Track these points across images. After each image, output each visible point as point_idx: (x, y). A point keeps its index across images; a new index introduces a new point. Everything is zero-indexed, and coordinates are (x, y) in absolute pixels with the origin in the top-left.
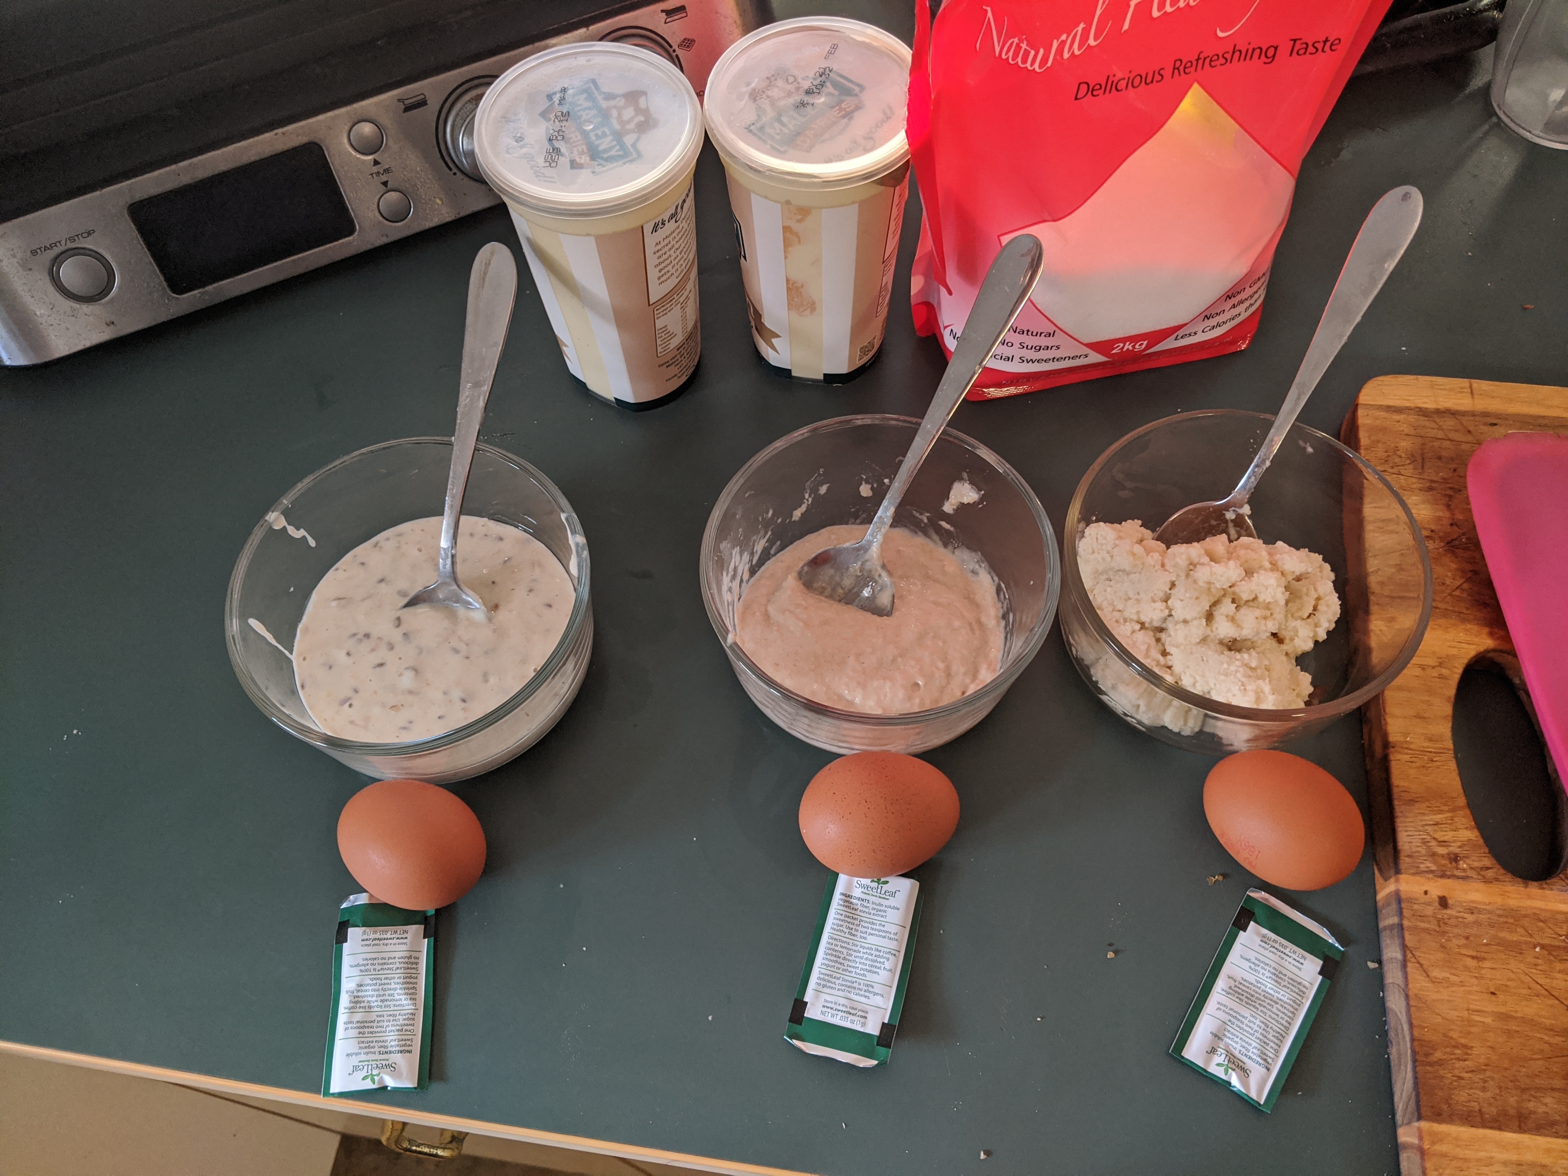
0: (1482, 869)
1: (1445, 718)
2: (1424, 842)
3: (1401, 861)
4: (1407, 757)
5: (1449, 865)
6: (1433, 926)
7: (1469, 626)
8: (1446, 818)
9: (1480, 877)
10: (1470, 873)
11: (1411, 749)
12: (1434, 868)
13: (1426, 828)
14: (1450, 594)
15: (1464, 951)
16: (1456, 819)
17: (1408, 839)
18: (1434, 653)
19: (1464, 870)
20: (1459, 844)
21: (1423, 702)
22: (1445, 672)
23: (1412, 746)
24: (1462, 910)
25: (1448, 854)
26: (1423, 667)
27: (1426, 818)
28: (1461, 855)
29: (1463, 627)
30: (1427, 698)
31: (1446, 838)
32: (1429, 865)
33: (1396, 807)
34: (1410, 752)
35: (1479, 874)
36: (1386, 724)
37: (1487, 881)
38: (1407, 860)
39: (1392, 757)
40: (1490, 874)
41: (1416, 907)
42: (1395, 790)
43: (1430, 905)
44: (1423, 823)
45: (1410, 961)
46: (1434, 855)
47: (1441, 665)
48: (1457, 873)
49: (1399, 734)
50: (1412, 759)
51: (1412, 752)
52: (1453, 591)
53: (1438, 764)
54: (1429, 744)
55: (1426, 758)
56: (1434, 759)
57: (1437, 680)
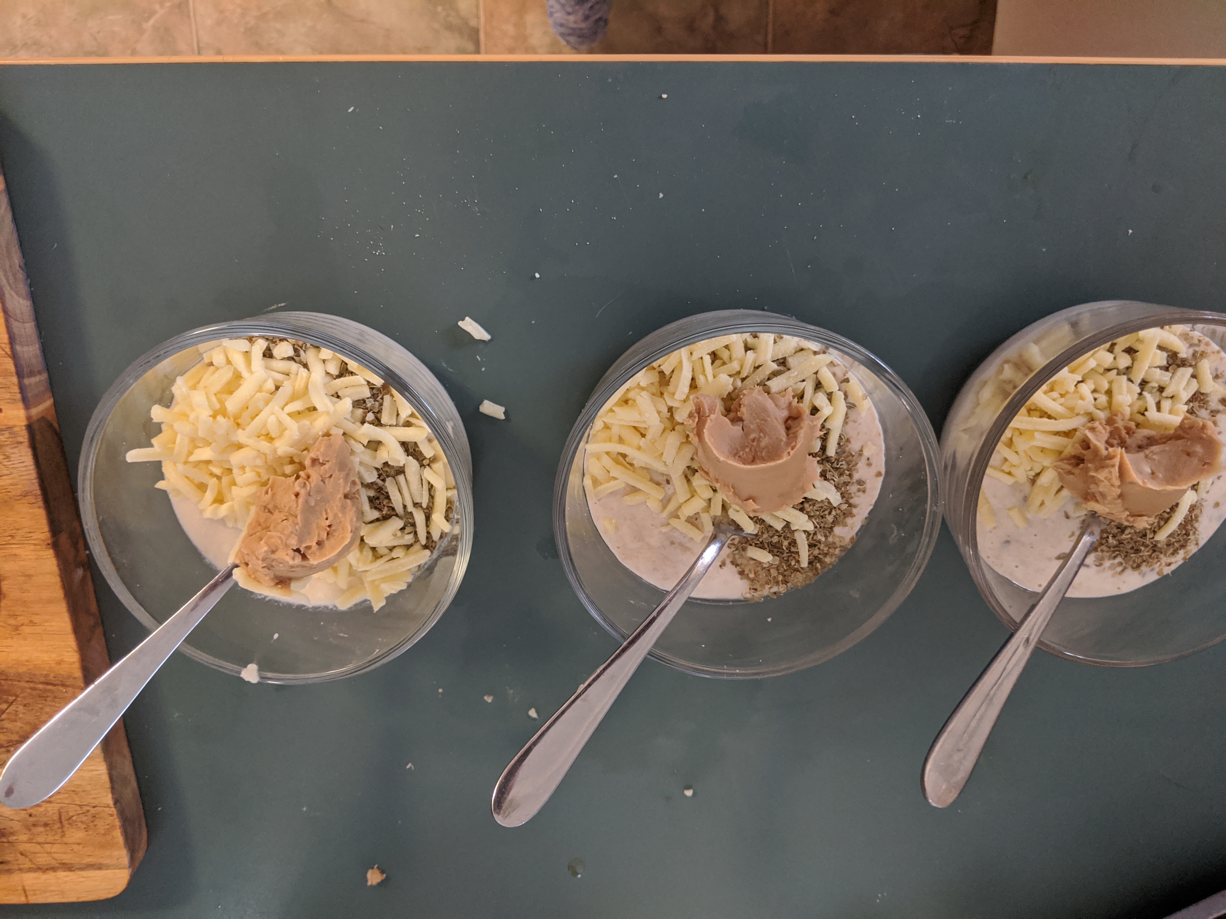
2: (8, 458)
3: (26, 437)
4: (35, 536)
11: (35, 544)
13: (8, 472)
14: (17, 696)
18: (25, 639)
21: (28, 591)
22: (12, 621)
23: (32, 547)
26: (32, 623)
27: (9, 481)
30: (24, 595)
33: (38, 488)
34: (33, 542)
36: (58, 565)
38: (20, 439)
39: (48, 535)
41: (8, 396)
42: (41, 504)
44: (11, 476)
47: (16, 628)
49: (44, 557)
50: (30, 535)
51: (30, 542)
52: (15, 700)
53: (7, 534)
54: (17, 552)
55: (17, 538)
56: (9, 538)
57: (18, 613)
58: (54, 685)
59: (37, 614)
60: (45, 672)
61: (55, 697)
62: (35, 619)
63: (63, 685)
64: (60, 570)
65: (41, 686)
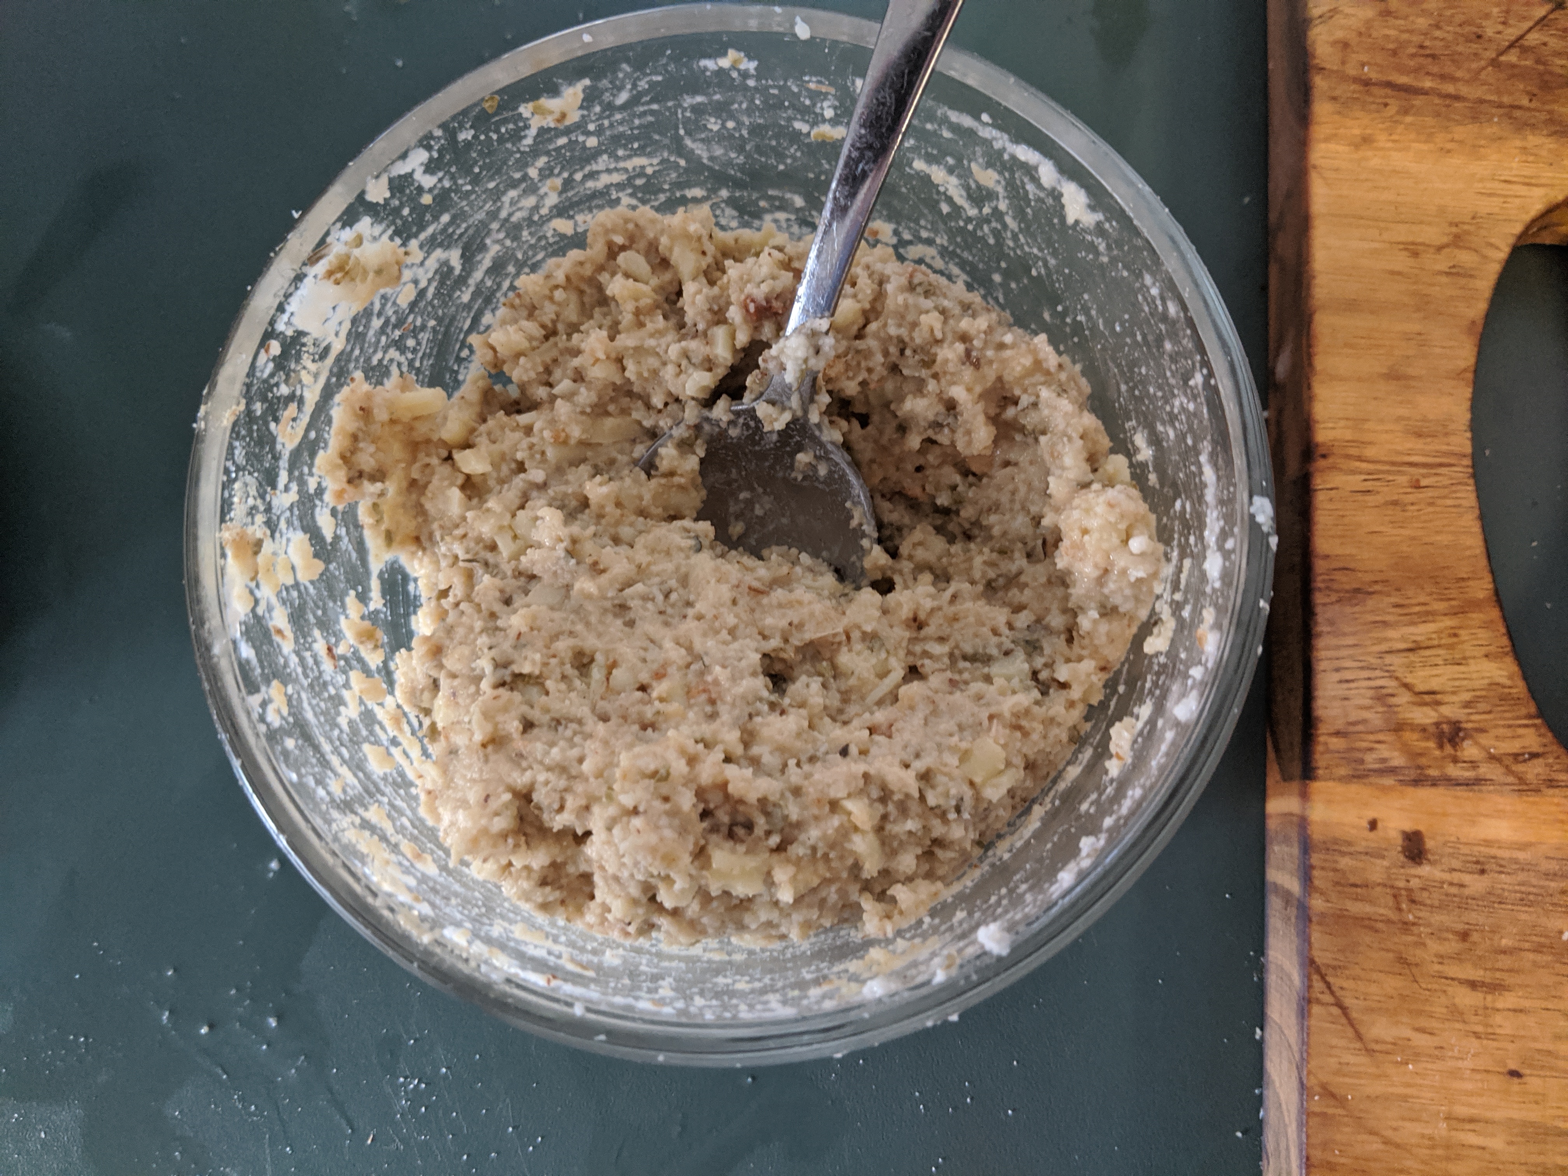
0: (1516, 757)
1: (1459, 375)
2: (1381, 697)
3: (1320, 748)
4: (1355, 481)
5: (1437, 753)
6: (1383, 909)
7: (1533, 140)
8: (1439, 632)
9: (1511, 779)
10: (1485, 770)
12: (1398, 760)
13: (1388, 659)
14: (1494, 63)
15: (1453, 970)
16: (1464, 634)
17: (1341, 690)
18: (1442, 210)
19: (1473, 764)
20: (1467, 696)
21: (1407, 337)
22: (1465, 258)
23: (1371, 452)
24: (1456, 864)
25: (1437, 724)
26: (1414, 250)
27: (1391, 633)
28: (1469, 725)
29: (1518, 143)
30: (1415, 327)
31: (1434, 685)
32: (1386, 754)
33: (1319, 610)
34: (1364, 466)
35: (1509, 771)
36: (1311, 399)
37: (1524, 787)
38: (1336, 743)
39: (1319, 482)
40: (1534, 770)
41: (1345, 862)
42: (1320, 566)
43: (1383, 857)
44: (1384, 647)
45: (1318, 1002)
46: (1399, 728)
47: (1458, 241)
48: (1454, 771)
49: (1342, 423)
50: (1369, 485)
51: (1371, 467)
52: (1502, 54)
53: (1430, 493)
54: (1412, 444)
55: (1403, 480)
56: (1424, 482)
57: (1444, 279)
58: (1389, 85)
59: (1393, 273)
60: (1409, 119)
61: (1394, 53)
62: (1401, 262)
63: (1367, 83)
64: (1309, 387)
65: (1428, 84)
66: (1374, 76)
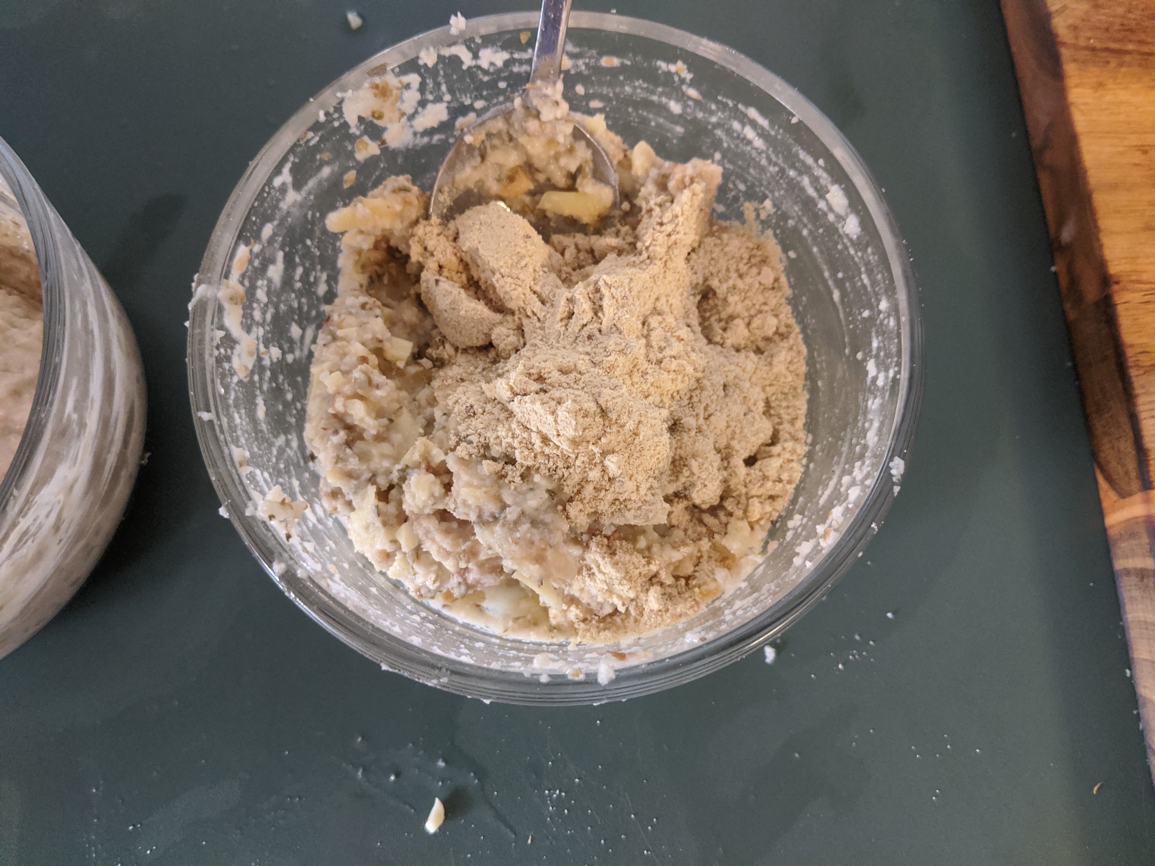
3: (1152, 468)
4: (1139, 297)
11: (1139, 282)
26: (1143, 150)
33: (1134, 380)
34: (1142, 286)
36: (1101, 246)
39: (1117, 299)
42: (1130, 352)
49: (1124, 261)
50: (1147, 298)
51: (1147, 286)
58: (1107, 50)
59: (1136, 165)
60: (1124, 69)
61: (1107, 30)
62: (1138, 157)
63: (1093, 49)
64: (1098, 240)
65: (1130, 47)
66: (1098, 45)
